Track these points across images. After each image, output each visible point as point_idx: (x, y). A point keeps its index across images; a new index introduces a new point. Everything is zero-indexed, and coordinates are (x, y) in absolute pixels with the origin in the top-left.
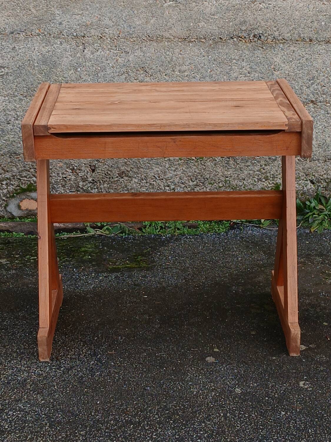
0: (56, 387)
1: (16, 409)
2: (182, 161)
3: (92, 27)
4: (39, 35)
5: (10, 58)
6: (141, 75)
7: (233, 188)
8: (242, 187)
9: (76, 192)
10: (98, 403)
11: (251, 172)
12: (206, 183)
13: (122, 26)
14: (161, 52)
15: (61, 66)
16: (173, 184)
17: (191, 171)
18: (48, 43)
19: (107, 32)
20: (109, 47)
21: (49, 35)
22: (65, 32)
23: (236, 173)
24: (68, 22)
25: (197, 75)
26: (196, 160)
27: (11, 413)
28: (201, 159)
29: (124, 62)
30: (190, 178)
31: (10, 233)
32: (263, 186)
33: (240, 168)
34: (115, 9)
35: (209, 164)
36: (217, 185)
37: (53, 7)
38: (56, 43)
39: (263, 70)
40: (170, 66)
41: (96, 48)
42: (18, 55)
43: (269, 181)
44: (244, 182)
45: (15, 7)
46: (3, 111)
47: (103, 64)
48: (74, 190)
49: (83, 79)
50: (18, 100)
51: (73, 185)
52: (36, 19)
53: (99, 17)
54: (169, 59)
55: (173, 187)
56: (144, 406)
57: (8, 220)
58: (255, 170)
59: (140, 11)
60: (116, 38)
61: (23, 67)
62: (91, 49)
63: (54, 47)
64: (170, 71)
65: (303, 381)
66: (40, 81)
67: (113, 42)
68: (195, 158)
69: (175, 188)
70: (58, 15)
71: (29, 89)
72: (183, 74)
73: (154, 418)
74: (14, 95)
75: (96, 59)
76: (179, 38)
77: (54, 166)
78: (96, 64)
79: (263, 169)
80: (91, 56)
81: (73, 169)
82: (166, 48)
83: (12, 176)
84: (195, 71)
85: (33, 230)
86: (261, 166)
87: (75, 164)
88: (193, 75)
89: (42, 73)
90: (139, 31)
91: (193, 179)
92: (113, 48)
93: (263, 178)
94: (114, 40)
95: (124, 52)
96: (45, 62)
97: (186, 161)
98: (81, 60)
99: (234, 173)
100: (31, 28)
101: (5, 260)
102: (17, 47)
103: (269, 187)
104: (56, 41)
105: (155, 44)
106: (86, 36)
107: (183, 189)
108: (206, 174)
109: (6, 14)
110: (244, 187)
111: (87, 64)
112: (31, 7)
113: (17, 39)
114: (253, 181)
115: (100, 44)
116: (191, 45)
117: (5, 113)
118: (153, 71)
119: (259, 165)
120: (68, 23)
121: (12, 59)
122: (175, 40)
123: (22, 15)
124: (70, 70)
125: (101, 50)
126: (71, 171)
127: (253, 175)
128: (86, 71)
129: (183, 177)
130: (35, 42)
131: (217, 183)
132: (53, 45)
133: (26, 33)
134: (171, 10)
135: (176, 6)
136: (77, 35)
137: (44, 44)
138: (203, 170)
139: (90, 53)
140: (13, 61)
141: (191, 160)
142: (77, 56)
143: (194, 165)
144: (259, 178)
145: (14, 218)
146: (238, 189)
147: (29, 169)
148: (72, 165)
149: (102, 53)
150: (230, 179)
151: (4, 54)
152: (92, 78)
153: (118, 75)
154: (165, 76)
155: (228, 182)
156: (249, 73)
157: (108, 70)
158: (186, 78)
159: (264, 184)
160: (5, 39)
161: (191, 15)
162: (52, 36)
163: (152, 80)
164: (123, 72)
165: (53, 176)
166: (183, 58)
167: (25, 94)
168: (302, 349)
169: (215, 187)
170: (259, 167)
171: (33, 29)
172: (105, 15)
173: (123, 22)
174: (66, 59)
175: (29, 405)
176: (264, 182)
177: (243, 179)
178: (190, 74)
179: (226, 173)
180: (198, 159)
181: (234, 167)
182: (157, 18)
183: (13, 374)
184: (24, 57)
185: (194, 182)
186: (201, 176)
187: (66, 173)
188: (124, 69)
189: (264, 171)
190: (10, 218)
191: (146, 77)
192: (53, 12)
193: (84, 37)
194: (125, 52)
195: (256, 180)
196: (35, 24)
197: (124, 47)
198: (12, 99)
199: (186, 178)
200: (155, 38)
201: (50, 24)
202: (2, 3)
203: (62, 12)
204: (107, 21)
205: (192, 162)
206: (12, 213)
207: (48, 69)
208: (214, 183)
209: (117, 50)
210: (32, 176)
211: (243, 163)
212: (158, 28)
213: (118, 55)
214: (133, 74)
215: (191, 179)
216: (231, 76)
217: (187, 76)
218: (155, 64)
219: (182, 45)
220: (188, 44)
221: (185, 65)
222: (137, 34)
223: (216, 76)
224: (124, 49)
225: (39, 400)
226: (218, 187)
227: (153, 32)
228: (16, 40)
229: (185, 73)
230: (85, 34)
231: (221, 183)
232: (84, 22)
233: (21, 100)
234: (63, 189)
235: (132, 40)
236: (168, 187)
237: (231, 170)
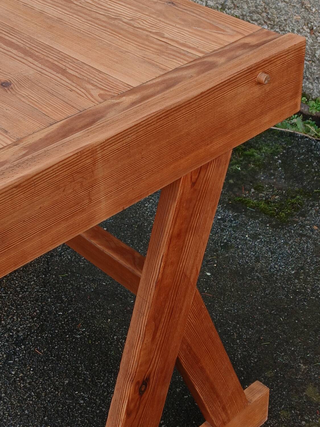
9: (311, 62)
48: (309, 59)
51: (309, 52)
77: (289, 18)
81: (311, 29)
83: (241, 15)
87: (315, 22)
126: (308, 30)
147: (260, 11)
148: (311, 22)
165: (287, 30)
187: (302, 32)
210: (263, 22)
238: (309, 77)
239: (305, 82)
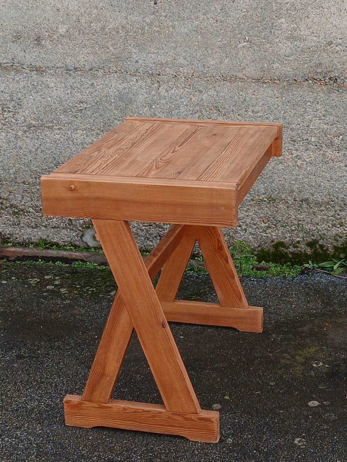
0: (58, 419)
1: (12, 436)
2: (254, 202)
3: (167, 66)
4: (116, 72)
5: (89, 93)
6: (214, 114)
7: (306, 232)
8: (315, 232)
9: (149, 226)
10: (90, 438)
11: (325, 217)
12: (278, 225)
13: (196, 65)
14: (235, 92)
15: (137, 103)
16: (244, 225)
17: (263, 212)
18: (125, 80)
19: (182, 71)
20: (183, 85)
21: (125, 72)
22: (141, 69)
23: (309, 217)
24: (144, 60)
25: (270, 116)
26: (268, 201)
27: (7, 439)
28: (274, 201)
29: (198, 101)
30: (262, 219)
31: (84, 263)
32: (337, 232)
33: (314, 212)
34: (190, 49)
35: (281, 206)
36: (289, 228)
37: (130, 45)
38: (133, 81)
39: (338, 114)
40: (243, 106)
41: (170, 86)
42: (96, 90)
43: (344, 227)
44: (318, 227)
45: (94, 45)
46: (81, 145)
47: (177, 102)
48: (147, 225)
49: (158, 116)
50: (95, 134)
52: (114, 57)
53: (174, 56)
54: (242, 100)
55: (245, 227)
56: (132, 446)
57: (83, 250)
58: (329, 215)
59: (214, 51)
60: (190, 77)
61: (100, 102)
62: (166, 87)
63: (130, 85)
64: (243, 111)
65: (300, 438)
66: (116, 117)
67: (187, 80)
68: (268, 199)
69: (246, 228)
70: (135, 54)
71: (105, 124)
72: (256, 115)
73: (136, 459)
74: (91, 129)
75: (170, 97)
76: (253, 79)
78: (170, 102)
79: (338, 215)
80: (166, 94)
82: (240, 89)
84: (268, 112)
85: (106, 262)
86: (336, 211)
88: (266, 116)
89: (119, 109)
90: (213, 71)
91: (265, 221)
92: (187, 86)
93: (337, 224)
94: (188, 79)
95: (197, 91)
96: (121, 99)
97: (258, 202)
98: (155, 98)
99: (307, 217)
100: (109, 65)
101: (65, 289)
102: (95, 84)
103: (344, 234)
104: (132, 78)
105: (229, 84)
106: (161, 75)
107: (254, 230)
108: (278, 216)
109: (86, 52)
110: (318, 232)
111: (162, 101)
112: (109, 45)
113: (95, 75)
114: (327, 226)
115: (174, 82)
116: (264, 86)
117: (83, 146)
118: (226, 110)
119: (334, 210)
120: (145, 62)
121: (91, 95)
122: (248, 81)
123: (100, 53)
124: (145, 107)
125: (175, 89)
127: (327, 220)
128: (160, 108)
129: (255, 219)
130: (112, 78)
131: (290, 226)
132: (129, 82)
133: (104, 70)
134: (245, 51)
135: (250, 47)
136: (152, 73)
137: (121, 81)
138: (275, 212)
139: (164, 91)
140: (91, 97)
141: (263, 201)
142: (152, 93)
143: (267, 207)
144: (333, 223)
145: (89, 249)
146: (311, 233)
149: (177, 91)
150: (303, 222)
151: (83, 89)
152: (166, 116)
153: (192, 114)
154: (238, 116)
155: (301, 226)
156: (324, 116)
157: (182, 108)
158: (259, 119)
159: (339, 230)
160: (84, 75)
161: (265, 56)
162: (129, 73)
163: (225, 119)
164: (196, 111)
166: (256, 98)
167: (101, 128)
168: (314, 406)
169: (287, 229)
170: (334, 212)
171: (110, 67)
172: (180, 55)
173: (197, 62)
174: (141, 96)
175: (26, 434)
176: (338, 228)
177: (316, 224)
178: (263, 115)
179: (299, 217)
180: (270, 201)
181: (307, 211)
182: (231, 58)
183: (25, 403)
184: (101, 93)
185: (266, 223)
186: (273, 218)
188: (198, 108)
189: (338, 217)
190: (85, 248)
191: (219, 116)
192: (130, 51)
193: (159, 75)
194: (199, 91)
195: (331, 226)
196: (112, 61)
197: (198, 86)
198: (89, 133)
199: (258, 220)
200: (228, 78)
201: (127, 62)
202: (83, 41)
203: (138, 51)
204: (181, 61)
205: (264, 203)
206: (88, 244)
207: (124, 105)
208: (287, 226)
209: (191, 88)
211: (316, 207)
212: (232, 68)
213: (192, 94)
214: (206, 113)
215: (263, 221)
216: (305, 118)
217: (260, 117)
218: (228, 103)
219: (255, 86)
220: (261, 85)
221: (258, 106)
222: (211, 74)
223: (290, 117)
224: (198, 88)
225: (37, 430)
226: (290, 231)
227: (227, 72)
228: (94, 77)
229: (258, 114)
230: (160, 72)
231: (293, 226)
232: (159, 60)
233: (97, 134)
234: (136, 223)
235: (206, 80)
236: (240, 227)
237: (304, 213)
238: (149, 237)
239: (147, 242)
